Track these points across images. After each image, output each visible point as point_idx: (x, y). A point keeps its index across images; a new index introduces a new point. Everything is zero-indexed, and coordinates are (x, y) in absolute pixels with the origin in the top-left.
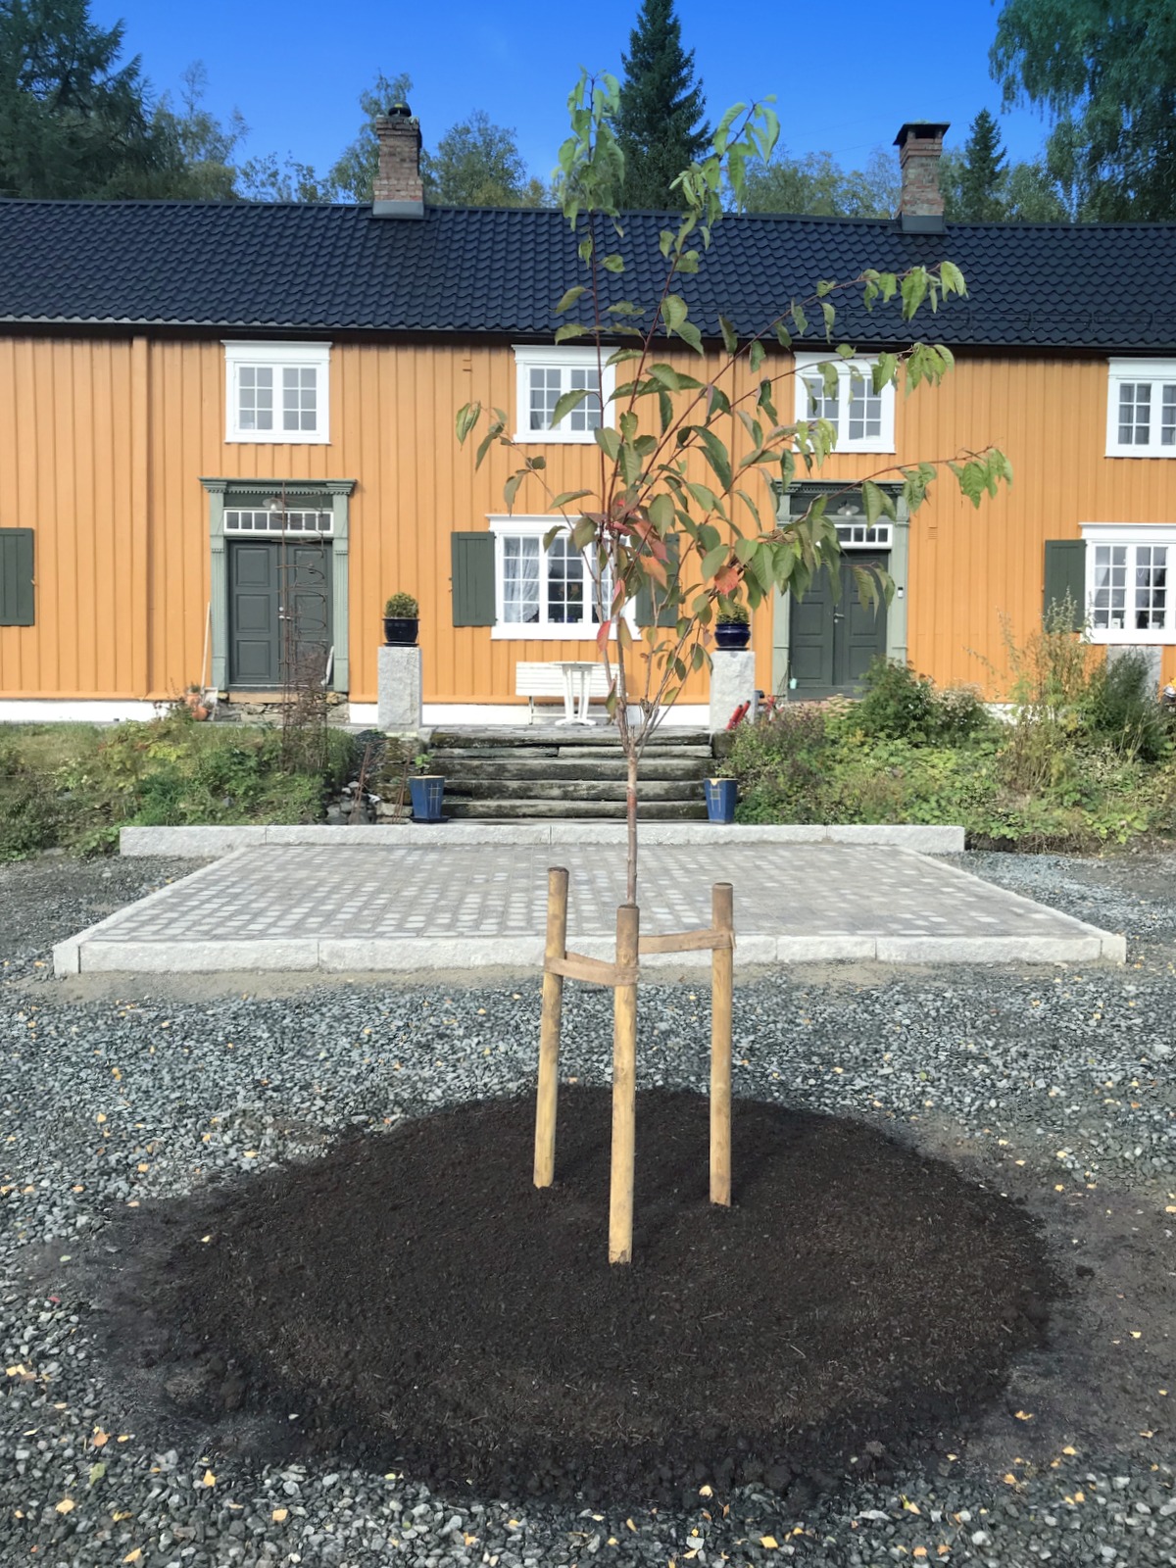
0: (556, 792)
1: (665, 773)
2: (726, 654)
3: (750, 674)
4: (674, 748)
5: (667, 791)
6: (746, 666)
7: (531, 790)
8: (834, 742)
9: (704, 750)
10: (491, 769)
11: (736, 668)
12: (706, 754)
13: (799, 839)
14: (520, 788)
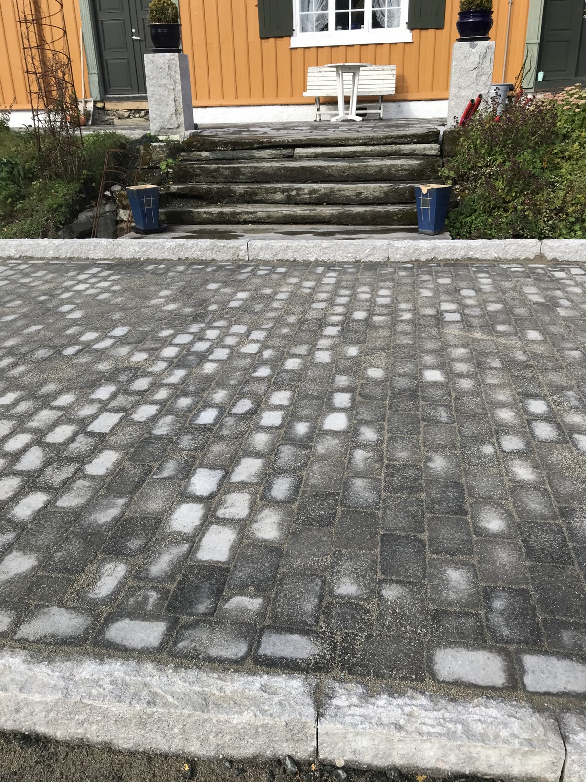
0: (280, 196)
1: (390, 173)
2: (466, 44)
3: (488, 66)
4: (403, 147)
5: (386, 194)
6: (484, 57)
7: (256, 194)
8: (565, 137)
9: (431, 149)
10: (227, 172)
11: (475, 59)
12: (433, 153)
13: (509, 257)
14: (246, 192)
